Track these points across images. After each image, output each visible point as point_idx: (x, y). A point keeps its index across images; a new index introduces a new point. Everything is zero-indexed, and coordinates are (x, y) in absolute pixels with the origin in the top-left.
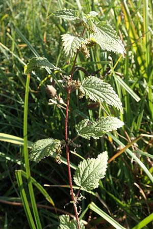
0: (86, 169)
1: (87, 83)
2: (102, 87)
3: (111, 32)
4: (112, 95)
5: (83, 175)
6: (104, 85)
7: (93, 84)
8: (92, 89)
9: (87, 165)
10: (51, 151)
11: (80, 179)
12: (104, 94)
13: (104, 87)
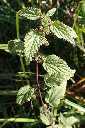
0: (53, 93)
1: (48, 60)
2: (58, 63)
3: (64, 30)
4: (65, 68)
5: (51, 97)
6: (60, 62)
7: (52, 61)
8: (51, 65)
9: (53, 91)
10: (28, 98)
11: (49, 99)
12: (60, 68)
13: (60, 63)
